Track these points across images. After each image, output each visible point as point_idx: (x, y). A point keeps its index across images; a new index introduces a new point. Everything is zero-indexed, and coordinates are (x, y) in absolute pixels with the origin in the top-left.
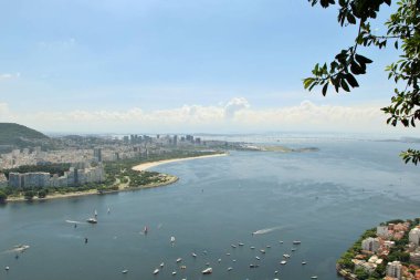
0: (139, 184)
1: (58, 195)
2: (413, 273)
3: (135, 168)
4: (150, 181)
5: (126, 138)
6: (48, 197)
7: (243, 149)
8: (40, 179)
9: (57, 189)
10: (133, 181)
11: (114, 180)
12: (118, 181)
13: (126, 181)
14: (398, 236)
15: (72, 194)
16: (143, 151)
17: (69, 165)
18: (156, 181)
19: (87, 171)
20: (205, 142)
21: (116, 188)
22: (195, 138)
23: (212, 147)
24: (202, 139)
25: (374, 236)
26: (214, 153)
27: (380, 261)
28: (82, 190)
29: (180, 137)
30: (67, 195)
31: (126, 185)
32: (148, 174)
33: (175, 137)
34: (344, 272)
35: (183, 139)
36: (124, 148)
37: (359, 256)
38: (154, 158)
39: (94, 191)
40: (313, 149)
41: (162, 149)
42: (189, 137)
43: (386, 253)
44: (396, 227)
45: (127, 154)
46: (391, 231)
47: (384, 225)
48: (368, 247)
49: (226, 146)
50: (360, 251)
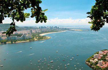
0: (40, 39)
1: (19, 42)
2: (106, 63)
3: (40, 35)
4: (43, 38)
5: (40, 27)
6: (16, 42)
7: (70, 30)
8: (15, 38)
9: (19, 40)
10: (39, 38)
11: (34, 38)
12: (35, 38)
13: (37, 38)
14: (105, 54)
15: (23, 41)
16: (43, 30)
17: (23, 34)
18: (45, 38)
19: (27, 35)
20: (60, 28)
21: (34, 40)
23: (62, 29)
25: (98, 54)
26: (62, 31)
27: (97, 60)
28: (25, 40)
29: (53, 27)
30: (21, 42)
32: (43, 36)
34: (87, 63)
35: (54, 27)
36: (38, 30)
37: (92, 59)
38: (46, 32)
39: (28, 41)
41: (48, 30)
42: (56, 27)
43: (100, 58)
44: (105, 51)
45: (39, 31)
46: (103, 52)
47: (101, 51)
48: (95, 57)
49: (66, 29)
50: (93, 58)
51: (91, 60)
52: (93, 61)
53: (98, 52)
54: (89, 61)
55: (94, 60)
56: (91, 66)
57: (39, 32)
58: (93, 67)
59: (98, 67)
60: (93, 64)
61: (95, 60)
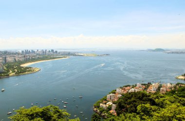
0: (20, 72)
3: (22, 66)
4: (26, 71)
5: (23, 51)
7: (76, 55)
10: (18, 71)
11: (8, 71)
12: (11, 71)
13: (14, 72)
14: (125, 92)
16: (28, 57)
18: (29, 71)
20: (59, 53)
21: (8, 75)
22: (55, 51)
23: (62, 55)
24: (58, 51)
25: (115, 93)
26: (62, 57)
27: (111, 104)
29: (48, 50)
31: (14, 74)
32: (27, 68)
33: (46, 50)
35: (49, 51)
36: (20, 56)
37: (104, 102)
38: (33, 60)
40: (107, 55)
41: (38, 56)
42: (52, 51)
43: (116, 100)
44: (126, 88)
45: (20, 59)
46: (123, 90)
47: (121, 88)
48: (109, 98)
49: (69, 54)
50: (106, 100)
51: (101, 104)
52: (104, 106)
53: (116, 90)
54: (98, 107)
55: (105, 104)
56: (100, 114)
57: (20, 61)
58: (104, 116)
59: (111, 114)
60: (104, 110)
61: (107, 104)
